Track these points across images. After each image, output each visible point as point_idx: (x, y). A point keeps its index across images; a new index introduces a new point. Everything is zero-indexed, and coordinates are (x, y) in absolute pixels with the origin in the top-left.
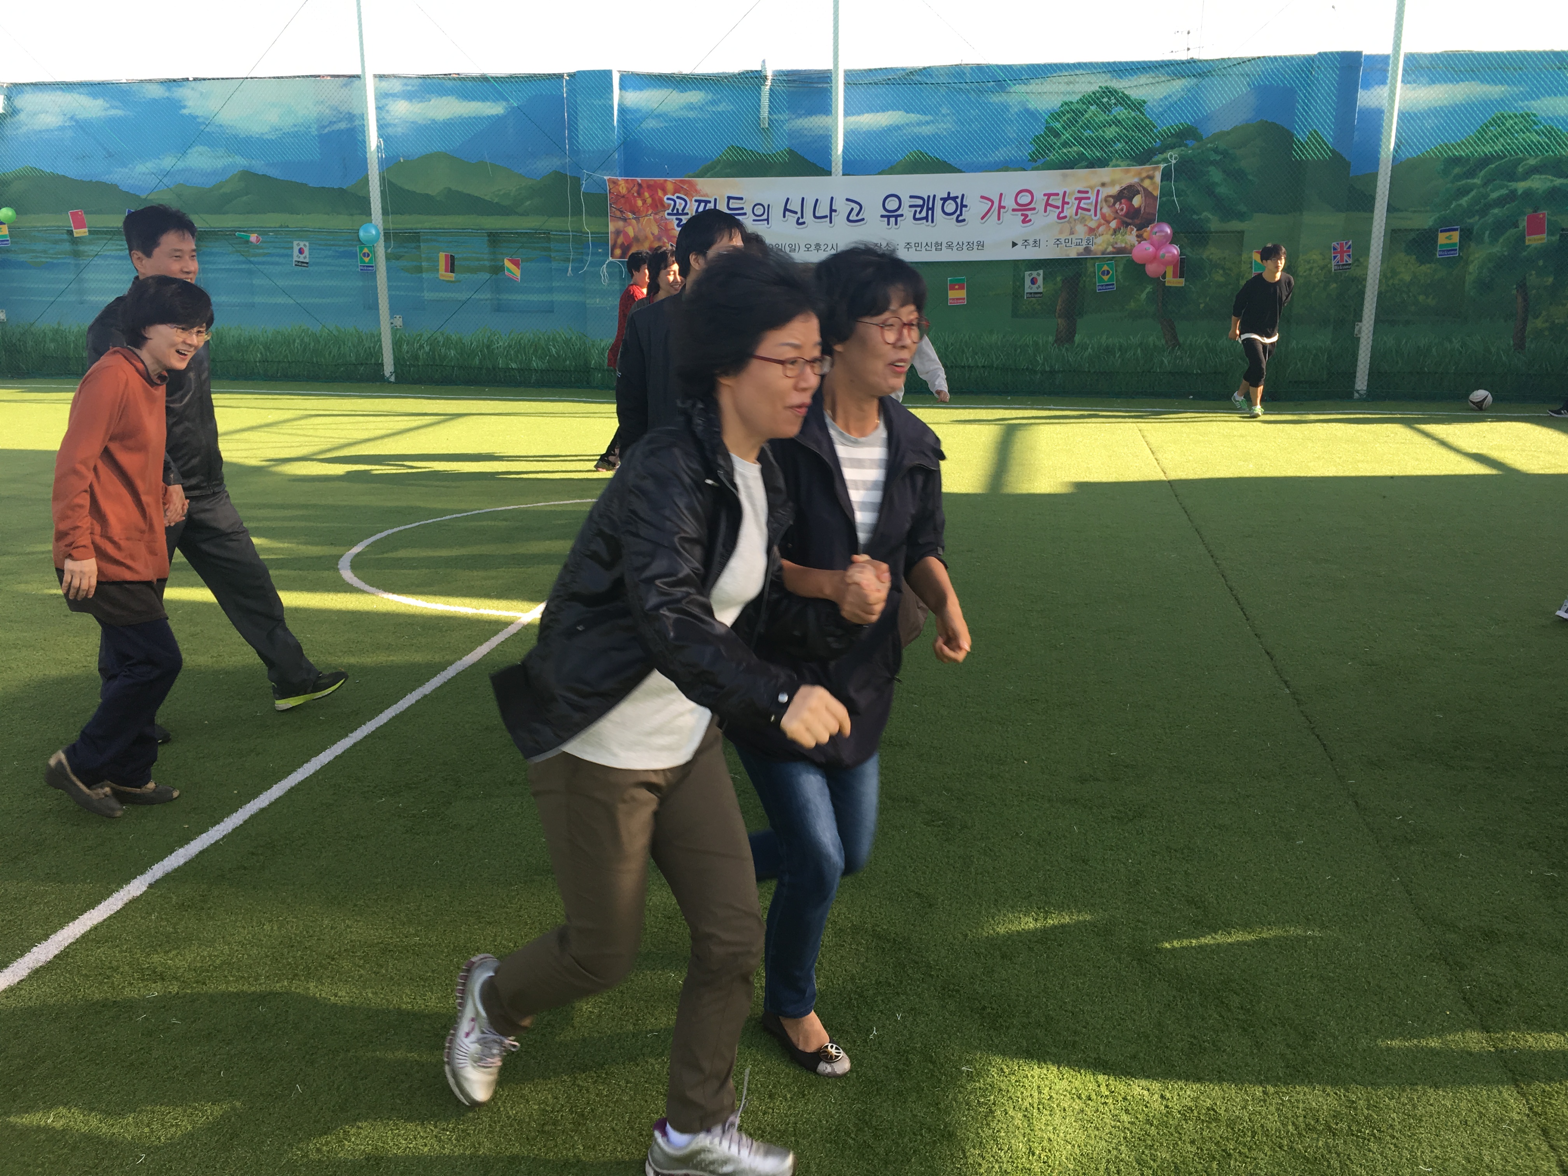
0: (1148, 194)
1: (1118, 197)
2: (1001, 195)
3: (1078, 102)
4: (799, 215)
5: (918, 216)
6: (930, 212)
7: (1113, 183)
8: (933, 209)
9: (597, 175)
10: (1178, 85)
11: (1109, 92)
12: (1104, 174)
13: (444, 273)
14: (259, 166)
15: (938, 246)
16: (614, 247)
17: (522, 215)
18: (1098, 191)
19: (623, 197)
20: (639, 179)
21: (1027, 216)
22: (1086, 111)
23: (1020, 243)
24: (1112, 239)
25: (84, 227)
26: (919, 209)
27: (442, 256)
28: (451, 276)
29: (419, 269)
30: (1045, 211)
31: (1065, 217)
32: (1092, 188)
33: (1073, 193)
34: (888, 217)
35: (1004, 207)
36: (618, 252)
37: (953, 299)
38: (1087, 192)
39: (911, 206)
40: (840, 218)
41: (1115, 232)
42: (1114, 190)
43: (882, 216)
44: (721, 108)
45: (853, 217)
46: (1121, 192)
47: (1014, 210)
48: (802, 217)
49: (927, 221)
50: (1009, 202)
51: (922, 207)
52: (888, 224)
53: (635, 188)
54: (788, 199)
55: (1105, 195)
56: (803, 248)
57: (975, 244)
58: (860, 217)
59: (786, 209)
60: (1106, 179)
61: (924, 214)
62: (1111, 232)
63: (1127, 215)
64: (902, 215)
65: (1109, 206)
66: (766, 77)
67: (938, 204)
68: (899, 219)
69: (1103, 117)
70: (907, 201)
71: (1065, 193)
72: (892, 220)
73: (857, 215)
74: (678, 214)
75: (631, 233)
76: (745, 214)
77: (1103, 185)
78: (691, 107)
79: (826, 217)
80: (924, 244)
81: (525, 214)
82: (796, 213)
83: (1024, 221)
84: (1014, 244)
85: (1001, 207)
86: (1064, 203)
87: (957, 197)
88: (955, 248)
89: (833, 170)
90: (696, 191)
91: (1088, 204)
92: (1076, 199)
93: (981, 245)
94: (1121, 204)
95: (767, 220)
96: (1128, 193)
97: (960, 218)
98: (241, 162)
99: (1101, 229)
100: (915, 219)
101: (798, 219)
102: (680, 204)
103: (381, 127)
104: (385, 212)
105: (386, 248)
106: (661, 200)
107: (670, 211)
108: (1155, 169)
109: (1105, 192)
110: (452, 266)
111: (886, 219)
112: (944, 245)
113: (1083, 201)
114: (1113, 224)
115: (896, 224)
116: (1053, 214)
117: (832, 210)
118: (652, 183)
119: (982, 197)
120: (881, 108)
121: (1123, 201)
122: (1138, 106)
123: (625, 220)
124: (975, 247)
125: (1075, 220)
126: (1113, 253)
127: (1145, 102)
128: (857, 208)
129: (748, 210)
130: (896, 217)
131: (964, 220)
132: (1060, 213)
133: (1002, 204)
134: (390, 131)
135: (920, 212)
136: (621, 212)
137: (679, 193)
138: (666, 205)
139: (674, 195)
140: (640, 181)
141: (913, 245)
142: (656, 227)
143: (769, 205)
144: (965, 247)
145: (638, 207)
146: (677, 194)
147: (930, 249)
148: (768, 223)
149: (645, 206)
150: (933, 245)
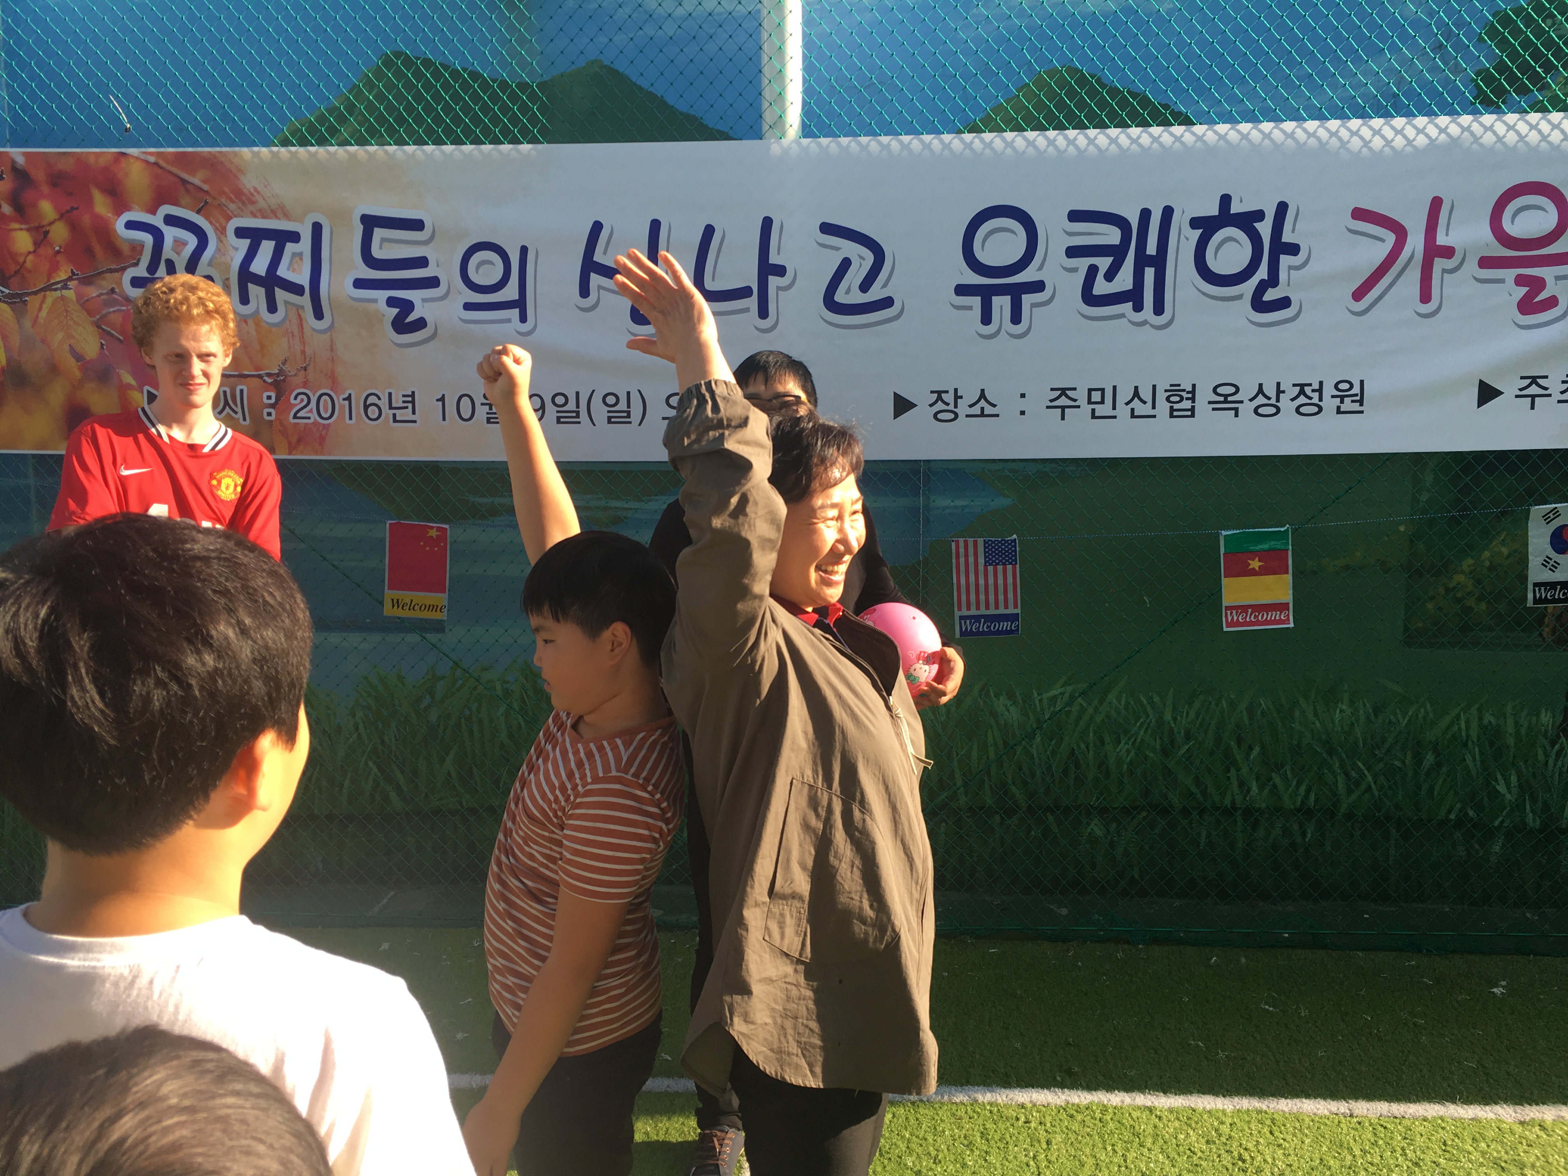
2: (1436, 203)
5: (1101, 287)
6: (1149, 273)
15: (1181, 400)
20: (17, 155)
21: (1538, 284)
23: (1510, 387)
26: (1104, 263)
34: (986, 294)
35: (1448, 252)
37: (1242, 609)
39: (1073, 252)
40: (798, 299)
43: (962, 290)
45: (849, 293)
47: (1486, 262)
49: (1139, 307)
50: (1468, 233)
51: (1117, 253)
52: (986, 319)
54: (597, 227)
56: (657, 408)
57: (1329, 390)
58: (876, 293)
59: (589, 265)
61: (1124, 280)
64: (1038, 286)
67: (1184, 240)
68: (1027, 299)
70: (1057, 233)
72: (1001, 304)
73: (865, 286)
76: (433, 282)
79: (744, 293)
80: (1125, 394)
83: (1527, 306)
84: (1487, 393)
85: (1433, 251)
87: (1259, 215)
88: (1247, 409)
89: (771, 116)
90: (239, 194)
93: (1352, 398)
95: (520, 304)
97: (1271, 295)
100: (1089, 298)
102: (178, 245)
106: (106, 233)
107: (141, 271)
111: (976, 301)
112: (1204, 395)
115: (1016, 318)
117: (767, 269)
118: (69, 165)
119: (1359, 214)
124: (1329, 403)
128: (862, 258)
129: (444, 266)
130: (1016, 292)
131: (1284, 303)
133: (1441, 239)
135: (1110, 276)
137: (176, 203)
138: (125, 249)
139: (153, 211)
140: (20, 160)
141: (1081, 396)
142: (92, 329)
143: (524, 250)
144: (1285, 402)
145: (13, 256)
146: (167, 209)
147: (1147, 409)
148: (523, 319)
149: (45, 251)
150: (1161, 396)
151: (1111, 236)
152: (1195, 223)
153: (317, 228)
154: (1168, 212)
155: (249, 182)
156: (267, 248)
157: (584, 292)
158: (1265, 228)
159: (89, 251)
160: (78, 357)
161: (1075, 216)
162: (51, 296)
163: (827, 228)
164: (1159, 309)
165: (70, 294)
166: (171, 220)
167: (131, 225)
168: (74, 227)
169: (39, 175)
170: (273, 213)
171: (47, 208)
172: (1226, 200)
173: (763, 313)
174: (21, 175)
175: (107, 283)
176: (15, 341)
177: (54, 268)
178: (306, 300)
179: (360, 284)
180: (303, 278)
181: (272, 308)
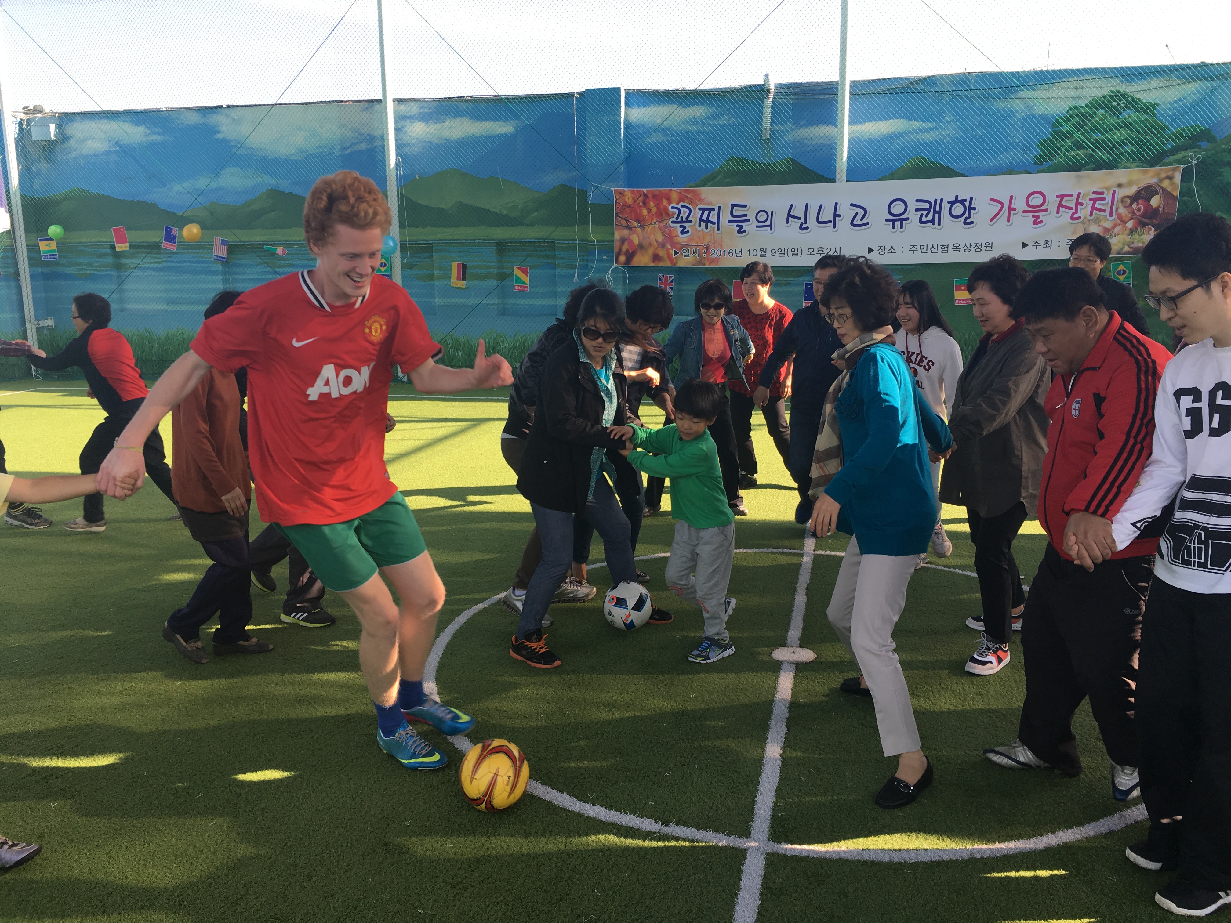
0: (1167, 194)
1: (1135, 198)
2: (1012, 197)
3: (1087, 106)
4: (803, 220)
5: (924, 219)
6: (937, 215)
7: (1130, 184)
8: (939, 212)
9: (604, 187)
10: (1191, 87)
11: (1119, 96)
12: (1120, 175)
13: (455, 280)
14: (285, 186)
15: (945, 248)
16: (619, 254)
17: (527, 225)
18: (1114, 192)
19: (629, 206)
20: (645, 190)
21: (1038, 217)
22: (1095, 114)
23: (1030, 243)
24: (1128, 239)
25: (126, 242)
26: (925, 213)
27: (454, 265)
28: (463, 284)
29: (431, 277)
30: (1058, 212)
31: (1079, 218)
32: (1108, 189)
33: (1088, 194)
34: (894, 221)
35: (1015, 209)
36: (622, 258)
37: (960, 300)
38: (1102, 193)
39: (917, 210)
40: (844, 223)
41: (1131, 232)
42: (1132, 191)
43: (887, 220)
44: (723, 121)
45: (857, 221)
46: (1139, 193)
47: (1024, 212)
48: (806, 223)
49: (934, 224)
50: (1020, 204)
51: (928, 210)
52: (893, 227)
53: (641, 198)
54: (792, 206)
55: (1120, 196)
56: (805, 252)
57: (983, 245)
58: (864, 221)
59: (789, 215)
60: (1123, 180)
61: (930, 217)
62: (1127, 232)
63: (1144, 215)
64: (907, 219)
65: (1125, 207)
66: (768, 90)
67: (946, 207)
68: (904, 222)
69: (1112, 120)
70: (912, 205)
71: (1079, 194)
72: (898, 224)
73: (862, 219)
74: (682, 221)
75: (636, 240)
76: (748, 221)
77: (1120, 186)
78: (694, 121)
79: (830, 222)
80: (930, 247)
81: (532, 224)
82: (799, 218)
83: (1035, 223)
84: (1024, 245)
85: (1011, 209)
86: (1078, 204)
87: (966, 200)
88: (962, 250)
89: (838, 177)
90: (700, 199)
91: (1103, 205)
92: (1090, 200)
93: (989, 246)
94: (1138, 204)
95: (771, 226)
96: (1145, 193)
97: (968, 221)
98: (268, 181)
99: (1117, 229)
100: (921, 222)
101: (802, 224)
102: (684, 212)
103: (398, 147)
104: (402, 225)
105: (402, 258)
106: (666, 209)
107: (674, 219)
108: (1175, 169)
109: (1121, 193)
110: (463, 274)
111: (891, 223)
112: (951, 247)
113: (1098, 202)
114: (1130, 224)
115: (901, 227)
116: (1066, 215)
117: (836, 215)
118: (657, 193)
119: (991, 200)
120: (883, 116)
121: (1140, 201)
122: (1149, 109)
123: (630, 228)
124: (983, 249)
125: (1089, 221)
126: (1128, 253)
127: (1157, 105)
128: (861, 212)
129: (751, 216)
130: (901, 221)
131: (972, 223)
132: (1073, 214)
133: (1013, 206)
134: (407, 150)
135: (926, 216)
136: (626, 220)
137: (684, 202)
138: (671, 214)
139: (678, 204)
140: (645, 192)
141: (918, 248)
142: (661, 234)
143: (772, 212)
144: (972, 249)
145: (643, 216)
146: (681, 203)
147: (936, 251)
148: (771, 229)
149: (650, 214)
150: (939, 247)
151: (927, 206)
152: (949, 202)
153: (719, 207)
154: (942, 200)
155: (703, 196)
156: (706, 212)
157: (787, 222)
158: (967, 204)
159: (661, 214)
160: (657, 241)
161: (917, 201)
162: (651, 226)
163: (852, 205)
164: (939, 224)
165: (656, 226)
166: (682, 206)
167: (673, 208)
168: (658, 208)
169: (650, 196)
170: (709, 204)
171: (652, 204)
172: (957, 196)
173: (834, 227)
174: (645, 196)
175: (665, 222)
176: (641, 238)
177: (653, 219)
178: (716, 226)
179: (730, 221)
180: (715, 220)
181: (707, 228)
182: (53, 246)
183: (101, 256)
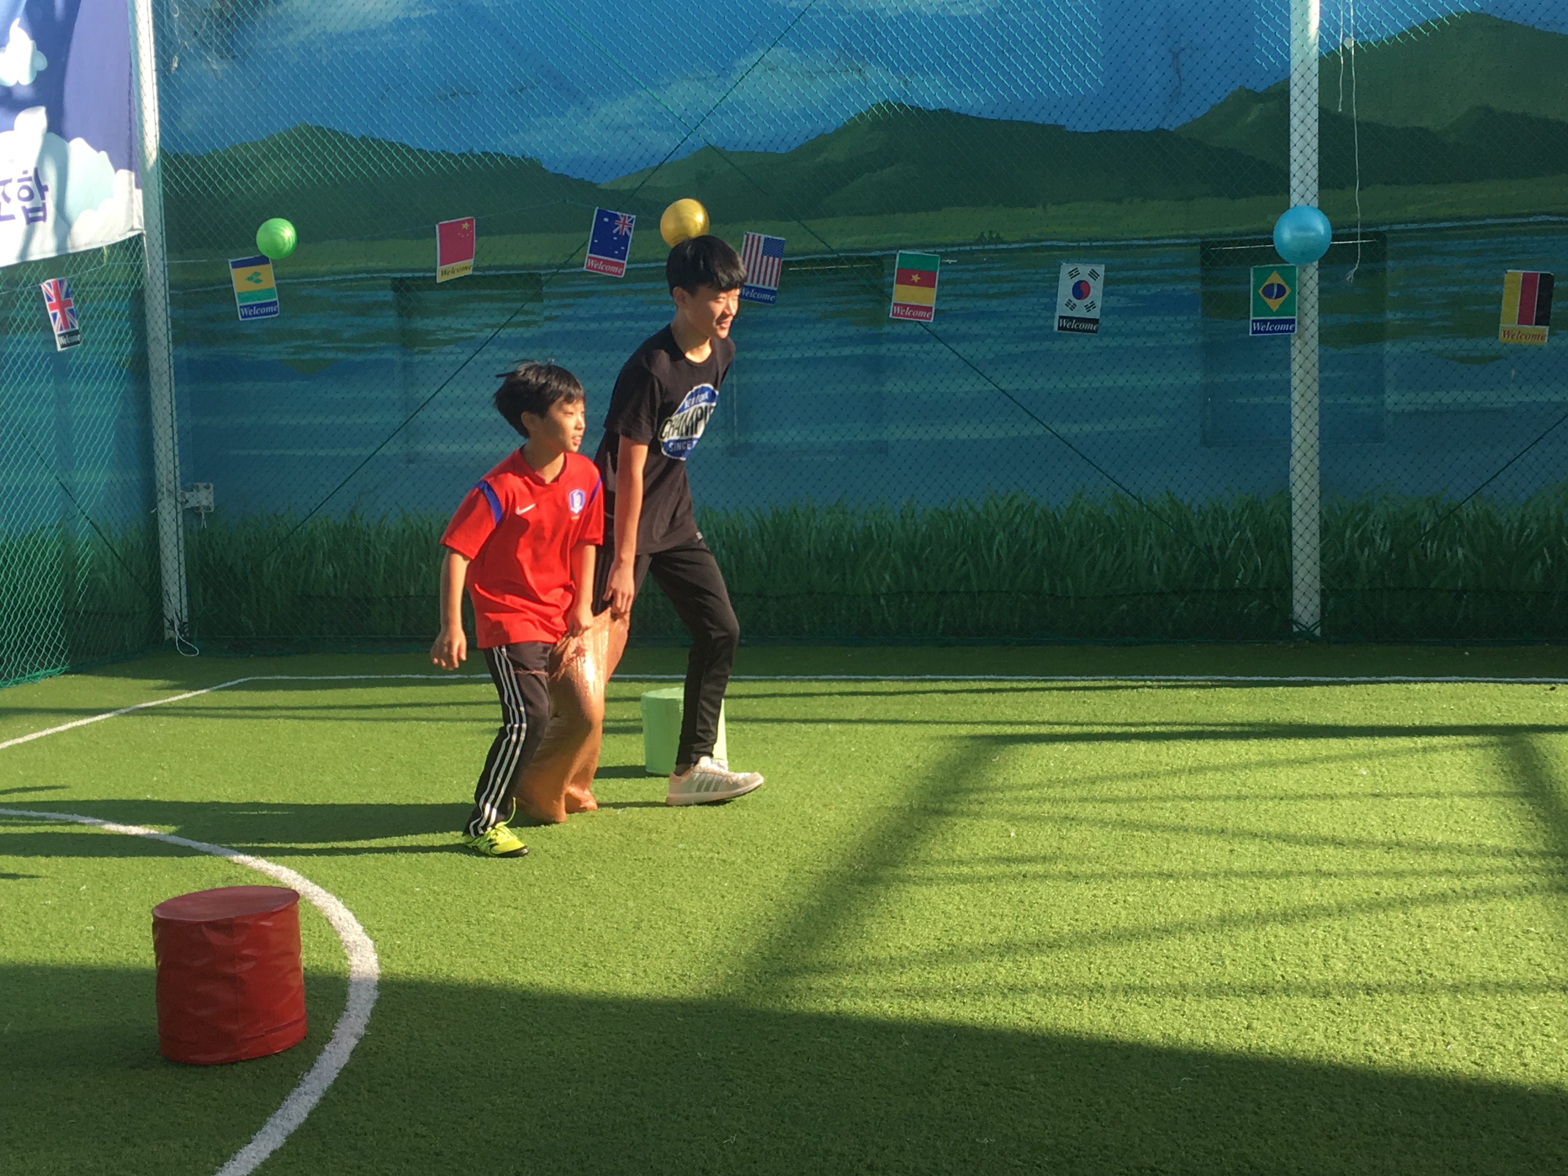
13: (1516, 327)
28: (1540, 334)
110: (1544, 304)
182: (267, 276)
183: (364, 309)
